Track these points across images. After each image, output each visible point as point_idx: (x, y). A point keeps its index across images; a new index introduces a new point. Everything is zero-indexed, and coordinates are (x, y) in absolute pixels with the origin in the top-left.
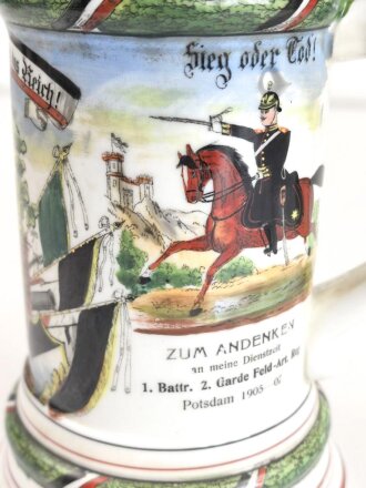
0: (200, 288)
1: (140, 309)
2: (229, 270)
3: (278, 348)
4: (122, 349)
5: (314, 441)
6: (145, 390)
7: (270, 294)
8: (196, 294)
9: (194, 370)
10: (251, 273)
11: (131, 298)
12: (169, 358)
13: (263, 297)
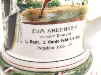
0: (42, 9)
1: (23, 15)
2: (51, 3)
3: (70, 34)
4: (19, 29)
5: (84, 66)
6: (26, 42)
7: (66, 15)
8: (40, 11)
9: (41, 37)
10: (59, 5)
11: (21, 12)
12: (32, 32)
13: (64, 15)
